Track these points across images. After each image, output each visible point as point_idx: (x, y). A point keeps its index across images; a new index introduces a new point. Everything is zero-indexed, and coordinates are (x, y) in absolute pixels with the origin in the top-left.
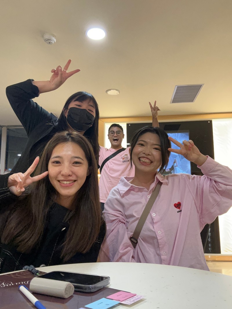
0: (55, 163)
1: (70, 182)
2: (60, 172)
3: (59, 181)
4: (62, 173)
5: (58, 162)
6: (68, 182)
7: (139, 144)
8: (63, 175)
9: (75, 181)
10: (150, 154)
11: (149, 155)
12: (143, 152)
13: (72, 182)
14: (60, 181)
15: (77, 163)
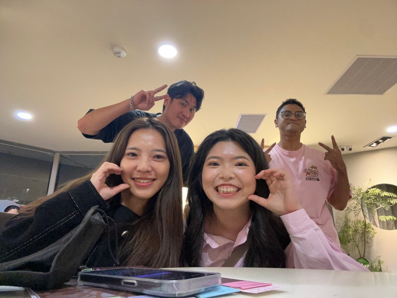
0: (131, 155)
1: (148, 181)
2: (136, 168)
3: (133, 179)
4: (138, 168)
5: (134, 155)
6: (146, 181)
7: (210, 164)
8: (139, 171)
9: (154, 180)
10: (233, 176)
11: (231, 178)
12: (221, 175)
13: (150, 181)
14: (135, 180)
15: (158, 157)
